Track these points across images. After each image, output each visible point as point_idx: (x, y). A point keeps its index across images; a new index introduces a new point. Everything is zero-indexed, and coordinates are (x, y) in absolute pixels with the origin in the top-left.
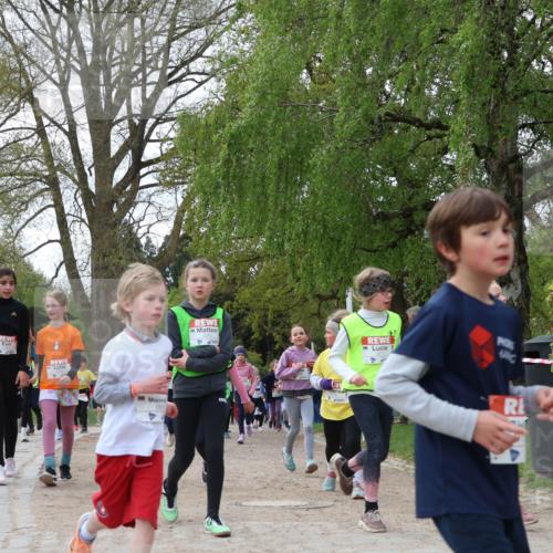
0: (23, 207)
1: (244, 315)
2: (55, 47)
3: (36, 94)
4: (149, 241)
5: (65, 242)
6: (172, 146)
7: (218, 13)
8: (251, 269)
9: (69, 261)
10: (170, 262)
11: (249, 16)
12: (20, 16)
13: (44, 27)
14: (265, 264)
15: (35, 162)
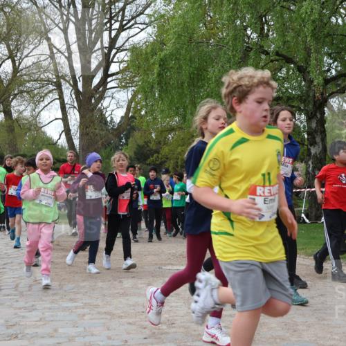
0: (42, 99)
1: (165, 162)
2: (61, 8)
3: (50, 36)
4: (112, 119)
5: (65, 119)
6: (126, 65)
8: (170, 136)
9: (67, 130)
10: (124, 131)
14: (177, 133)
15: (48, 74)
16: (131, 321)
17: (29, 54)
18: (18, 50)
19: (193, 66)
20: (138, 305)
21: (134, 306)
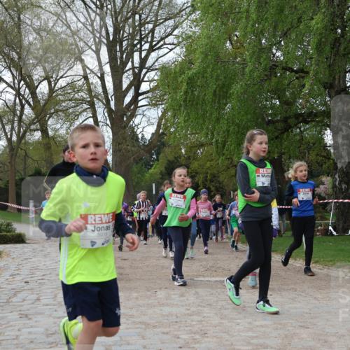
0: (76, 118)
2: (93, 31)
3: (83, 57)
4: (143, 136)
6: (156, 84)
7: (181, 11)
8: (199, 151)
10: (154, 147)
11: (198, 12)
12: (75, 15)
13: (87, 20)
14: (206, 148)
15: (82, 94)
16: (165, 330)
17: (64, 74)
18: (53, 72)
20: (172, 315)
21: (167, 316)
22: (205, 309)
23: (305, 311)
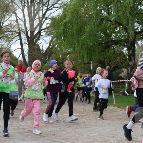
0: (12, 40)
2: (21, 1)
3: (16, 12)
4: (43, 48)
5: (22, 49)
6: (49, 25)
8: (68, 56)
9: (23, 53)
10: (48, 54)
14: (71, 55)
15: (15, 29)
17: (7, 20)
18: (2, 19)
19: (78, 26)
20: (52, 131)
21: (50, 132)
22: (68, 128)
23: (114, 129)
